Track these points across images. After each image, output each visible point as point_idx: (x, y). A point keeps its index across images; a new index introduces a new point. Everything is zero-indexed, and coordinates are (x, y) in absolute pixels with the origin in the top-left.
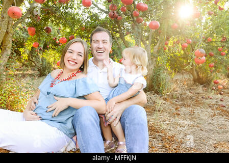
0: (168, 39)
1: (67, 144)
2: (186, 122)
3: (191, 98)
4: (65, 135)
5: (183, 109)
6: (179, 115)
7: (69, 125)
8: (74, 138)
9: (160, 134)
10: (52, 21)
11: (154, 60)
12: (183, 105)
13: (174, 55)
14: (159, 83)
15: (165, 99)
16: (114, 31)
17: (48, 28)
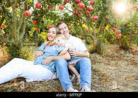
0: (105, 26)
1: (52, 76)
2: (112, 68)
3: (117, 56)
4: (51, 72)
5: (112, 62)
6: (109, 64)
7: (53, 67)
8: (55, 73)
9: (98, 73)
10: (45, 17)
11: (98, 36)
12: (112, 60)
13: (109, 34)
14: (100, 49)
15: (103, 57)
16: (76, 22)
17: (42, 21)
